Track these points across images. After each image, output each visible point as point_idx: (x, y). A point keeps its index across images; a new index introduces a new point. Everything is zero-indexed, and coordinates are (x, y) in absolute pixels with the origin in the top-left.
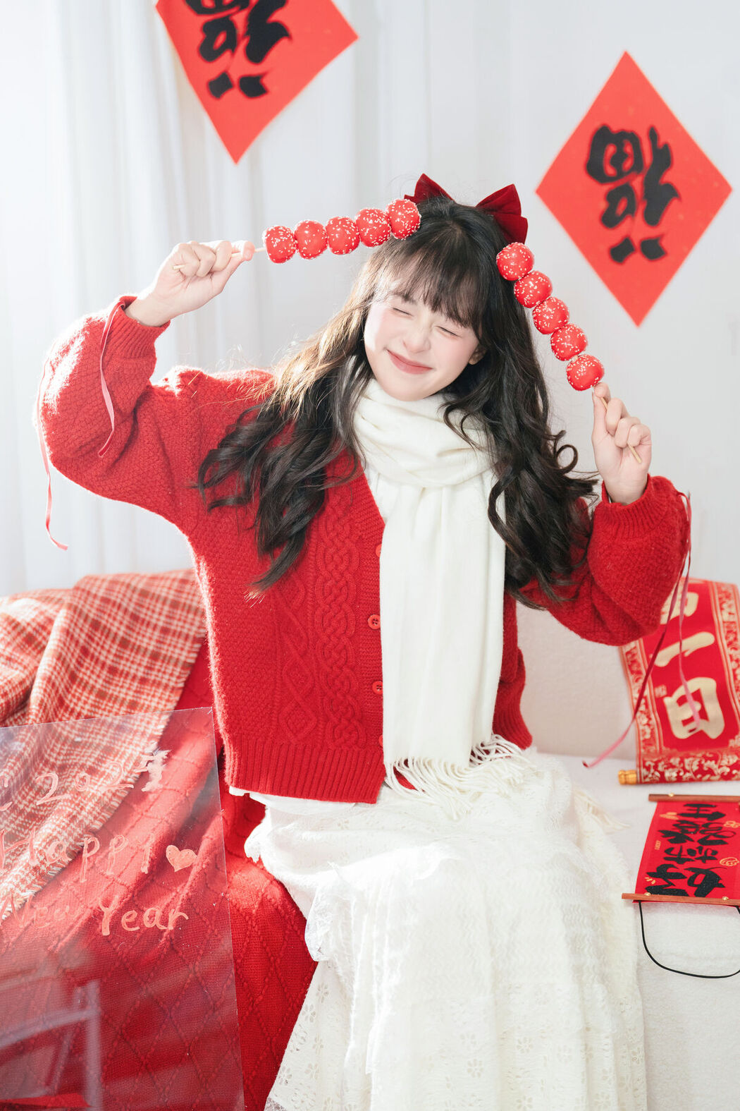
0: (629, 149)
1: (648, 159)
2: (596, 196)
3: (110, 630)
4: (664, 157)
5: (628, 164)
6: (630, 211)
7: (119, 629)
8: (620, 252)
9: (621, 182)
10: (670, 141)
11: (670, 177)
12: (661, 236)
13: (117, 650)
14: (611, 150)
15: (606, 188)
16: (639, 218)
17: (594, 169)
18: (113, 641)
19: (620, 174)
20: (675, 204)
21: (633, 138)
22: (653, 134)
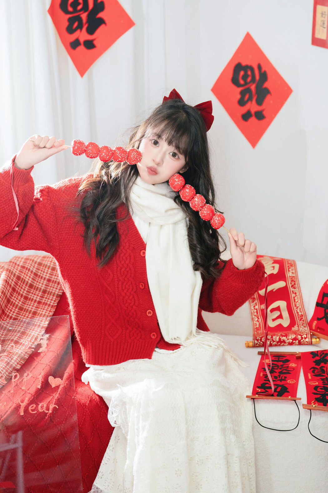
0: (249, 73)
1: (257, 77)
2: (235, 93)
4: (264, 76)
5: (249, 79)
6: (250, 99)
8: (246, 117)
9: (247, 87)
10: (267, 70)
11: (266, 85)
12: (263, 110)
14: (242, 73)
15: (240, 89)
16: (254, 102)
17: (235, 81)
19: (246, 83)
20: (269, 97)
21: (251, 68)
22: (259, 67)
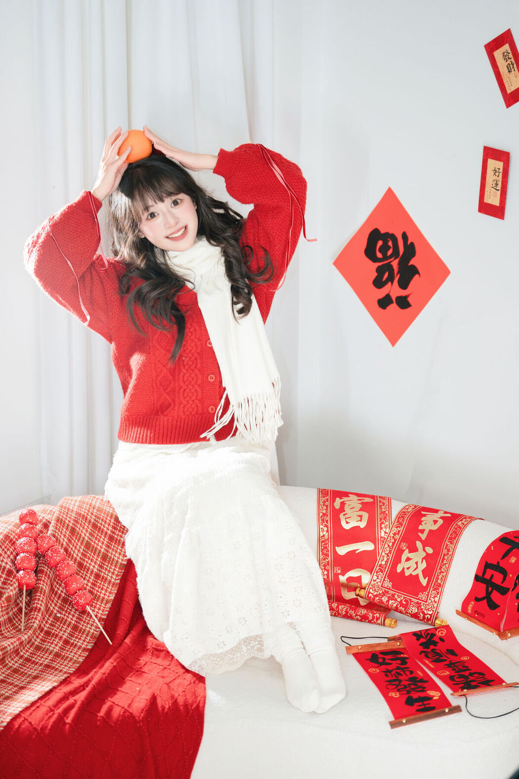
0: (390, 244)
1: (401, 251)
2: (371, 268)
3: (81, 535)
4: (411, 250)
5: (390, 252)
6: (391, 279)
7: (85, 535)
8: (384, 303)
9: (386, 262)
10: (415, 241)
11: (414, 261)
12: (409, 295)
13: (83, 550)
14: (380, 243)
15: (376, 265)
16: (395, 283)
17: (370, 253)
18: (82, 544)
19: (385, 257)
20: (416, 278)
21: (393, 238)
22: (405, 236)
